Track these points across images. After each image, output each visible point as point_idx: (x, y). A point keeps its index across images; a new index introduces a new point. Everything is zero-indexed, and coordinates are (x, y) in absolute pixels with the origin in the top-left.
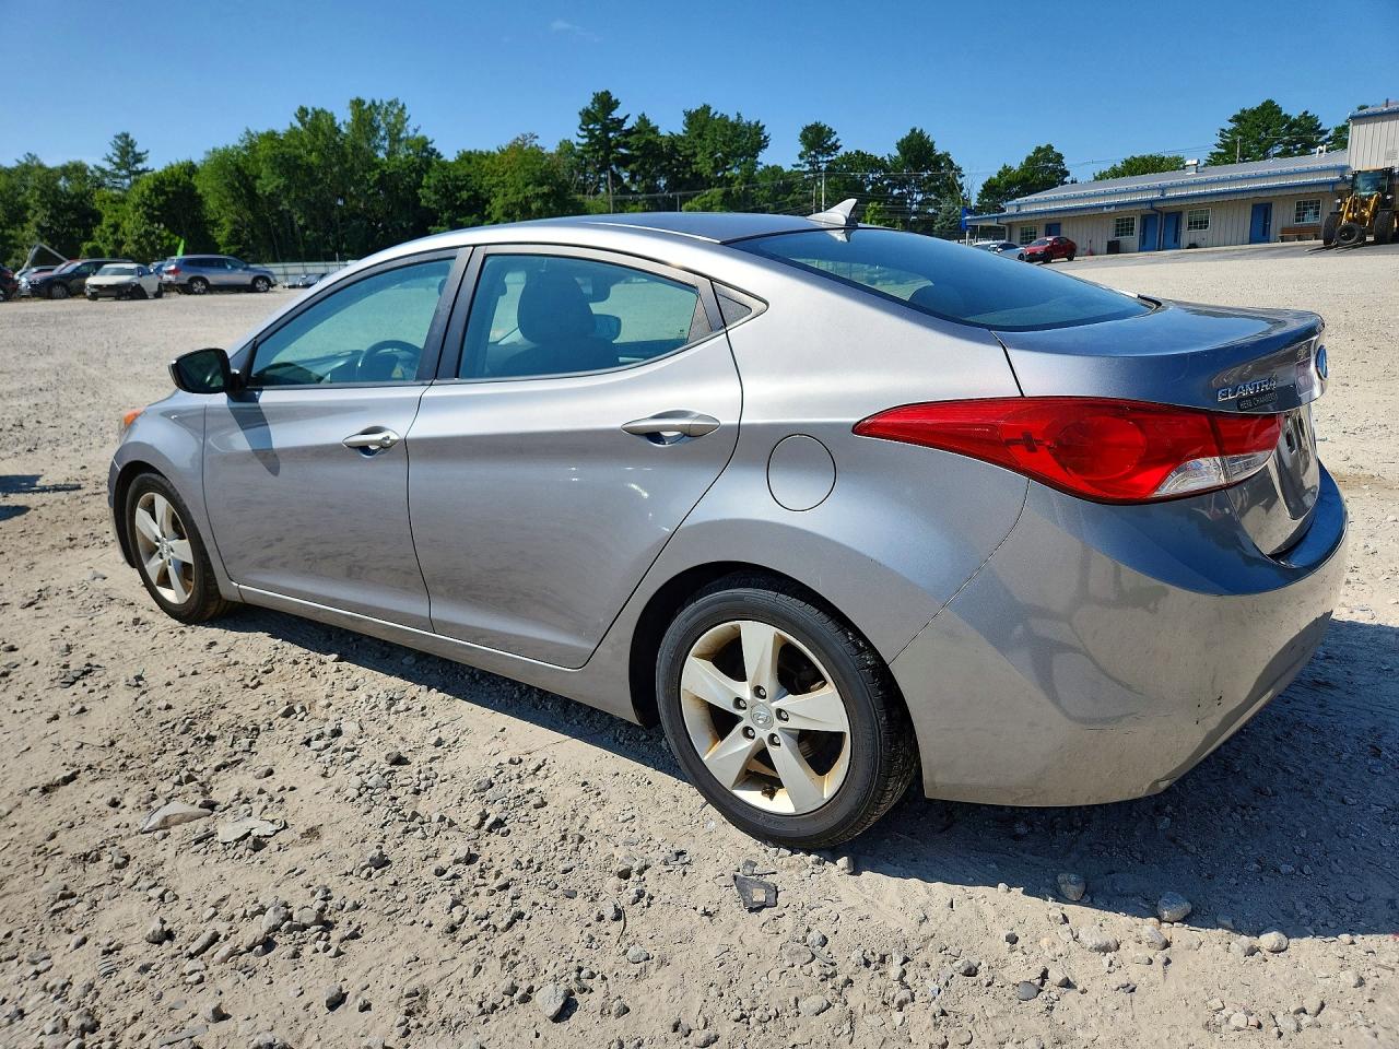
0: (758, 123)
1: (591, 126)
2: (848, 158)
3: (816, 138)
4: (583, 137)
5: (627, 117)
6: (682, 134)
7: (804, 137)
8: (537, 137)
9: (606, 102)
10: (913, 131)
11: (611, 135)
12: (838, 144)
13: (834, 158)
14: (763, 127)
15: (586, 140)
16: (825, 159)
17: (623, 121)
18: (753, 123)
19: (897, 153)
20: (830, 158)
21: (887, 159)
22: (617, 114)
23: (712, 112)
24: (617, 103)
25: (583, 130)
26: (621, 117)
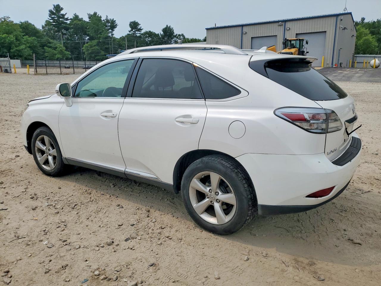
0: (113, 19)
1: (53, 16)
2: (146, 33)
3: (134, 25)
4: (51, 19)
5: (66, 14)
6: (88, 21)
7: (130, 25)
8: (9, 18)
9: (58, 8)
10: (167, 26)
11: (61, 19)
12: (141, 28)
13: (141, 33)
14: (115, 21)
15: (52, 21)
16: (139, 33)
17: (65, 15)
18: (112, 19)
19: (162, 33)
20: (140, 33)
21: (160, 34)
22: (62, 12)
23: (97, 14)
24: (62, 9)
25: (50, 17)
26: (64, 14)
